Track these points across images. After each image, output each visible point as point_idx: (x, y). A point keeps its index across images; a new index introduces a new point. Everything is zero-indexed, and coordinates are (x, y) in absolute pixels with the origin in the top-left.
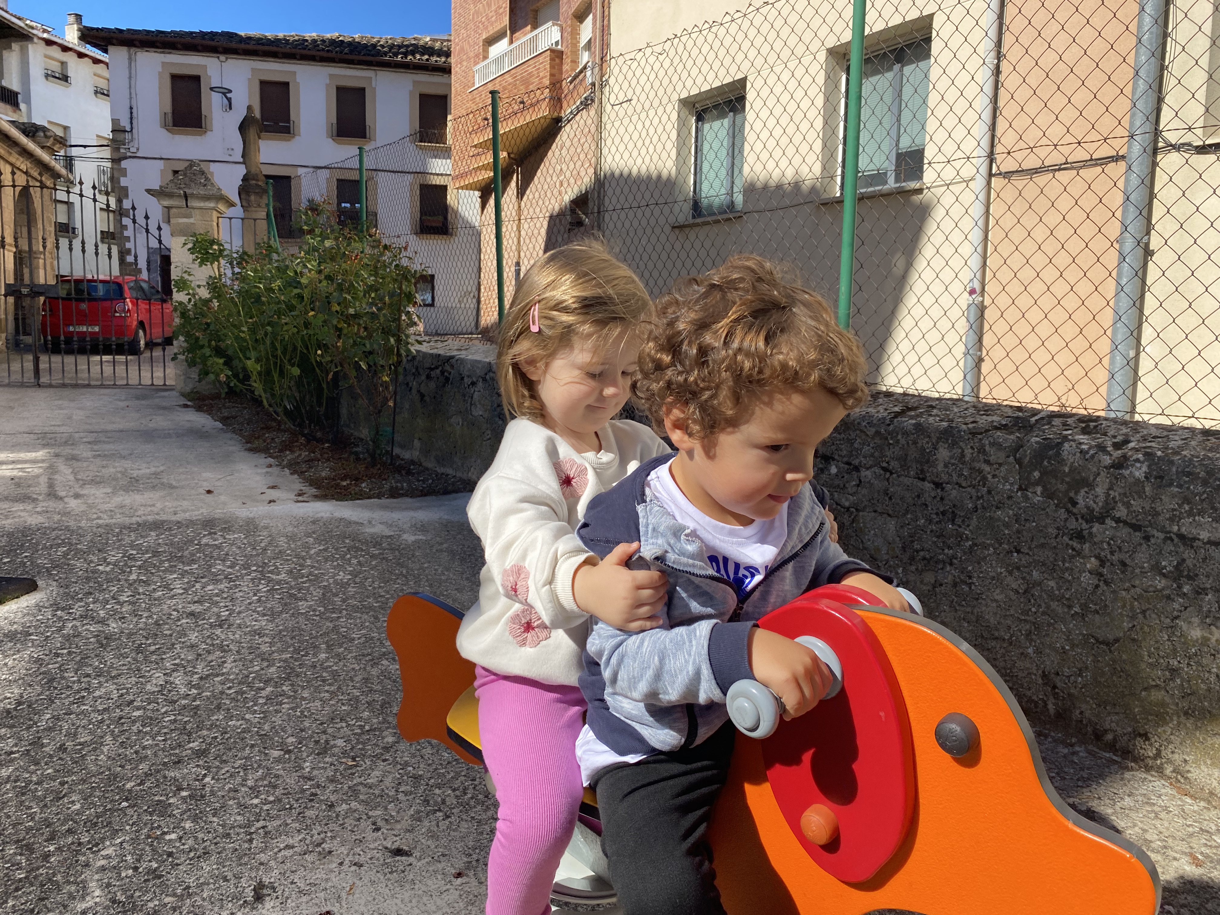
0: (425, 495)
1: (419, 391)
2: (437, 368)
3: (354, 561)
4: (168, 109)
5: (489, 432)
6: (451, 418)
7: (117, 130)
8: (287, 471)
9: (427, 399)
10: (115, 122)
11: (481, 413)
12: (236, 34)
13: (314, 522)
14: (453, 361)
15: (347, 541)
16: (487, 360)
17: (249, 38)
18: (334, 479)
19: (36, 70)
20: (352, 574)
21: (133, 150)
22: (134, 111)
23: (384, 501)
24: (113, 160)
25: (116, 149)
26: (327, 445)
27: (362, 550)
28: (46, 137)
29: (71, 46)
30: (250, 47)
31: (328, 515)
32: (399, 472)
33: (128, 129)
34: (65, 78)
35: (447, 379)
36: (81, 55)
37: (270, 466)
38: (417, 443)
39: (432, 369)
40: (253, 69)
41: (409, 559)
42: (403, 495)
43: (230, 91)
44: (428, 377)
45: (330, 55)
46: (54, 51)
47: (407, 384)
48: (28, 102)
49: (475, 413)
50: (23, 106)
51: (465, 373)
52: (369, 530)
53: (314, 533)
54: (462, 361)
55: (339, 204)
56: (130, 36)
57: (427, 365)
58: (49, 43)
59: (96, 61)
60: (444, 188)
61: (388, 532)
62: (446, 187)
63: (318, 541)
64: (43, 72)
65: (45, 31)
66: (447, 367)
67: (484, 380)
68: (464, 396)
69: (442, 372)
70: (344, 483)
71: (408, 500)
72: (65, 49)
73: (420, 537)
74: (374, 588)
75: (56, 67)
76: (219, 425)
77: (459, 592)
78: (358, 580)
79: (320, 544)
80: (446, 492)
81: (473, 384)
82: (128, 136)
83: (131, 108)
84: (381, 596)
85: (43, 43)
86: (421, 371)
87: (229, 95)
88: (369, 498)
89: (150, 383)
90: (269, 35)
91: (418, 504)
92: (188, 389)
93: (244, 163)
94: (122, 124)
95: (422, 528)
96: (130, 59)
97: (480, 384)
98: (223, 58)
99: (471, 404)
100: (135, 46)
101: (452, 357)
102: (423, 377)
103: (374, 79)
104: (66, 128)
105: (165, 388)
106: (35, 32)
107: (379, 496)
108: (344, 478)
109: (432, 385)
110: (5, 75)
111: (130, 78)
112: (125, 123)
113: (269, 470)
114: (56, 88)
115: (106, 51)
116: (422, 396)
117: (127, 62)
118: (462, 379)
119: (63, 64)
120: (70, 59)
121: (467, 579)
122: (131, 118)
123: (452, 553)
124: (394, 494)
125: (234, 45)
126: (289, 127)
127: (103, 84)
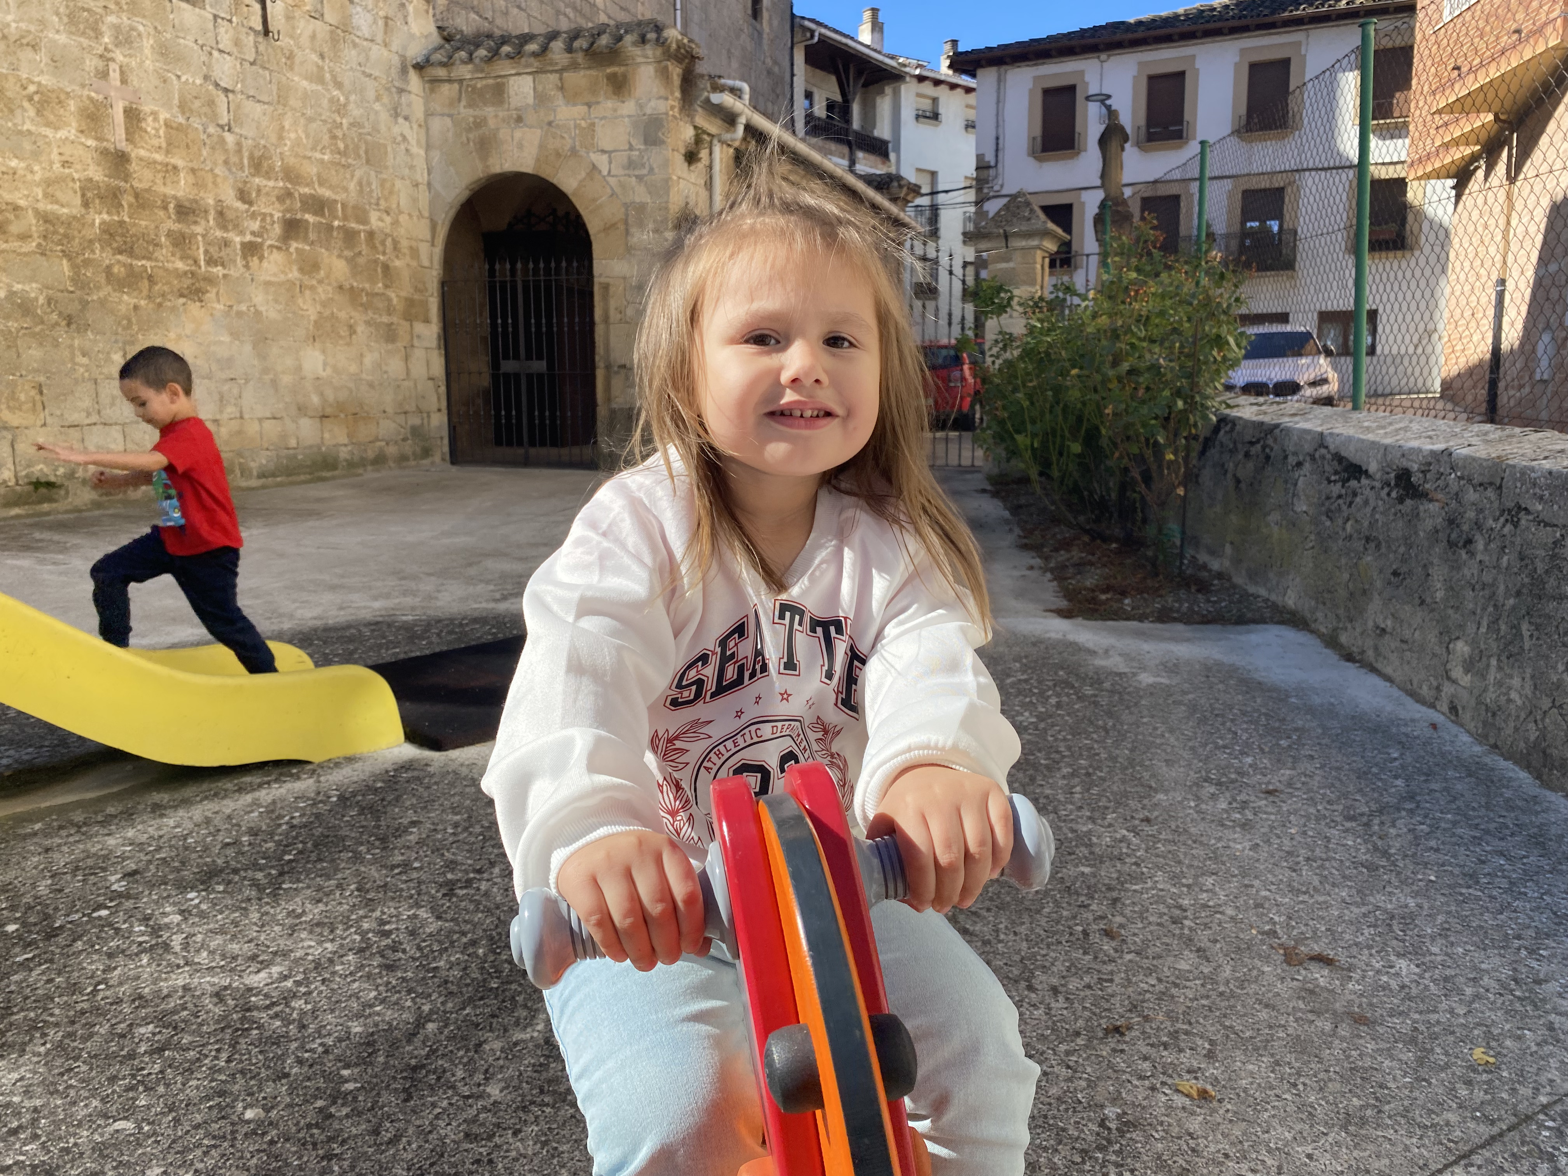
0: (1208, 622)
1: (1234, 475)
2: (1258, 441)
3: (1053, 701)
4: (1038, 131)
5: (1313, 537)
6: (1269, 514)
7: (982, 166)
8: (1049, 575)
9: (1243, 486)
10: (980, 157)
11: (1304, 508)
12: (1123, 23)
13: (1034, 644)
14: (1277, 431)
15: (1061, 673)
16: (1319, 429)
17: (1140, 23)
18: (1093, 591)
19: (907, 113)
20: (1041, 718)
21: (996, 188)
22: (1001, 141)
23: (1146, 626)
24: (977, 203)
25: (979, 190)
26: (1114, 545)
27: (1073, 687)
28: (901, 187)
29: (943, 78)
30: (1140, 35)
31: (1059, 636)
32: (1188, 586)
33: (992, 163)
34: (935, 116)
35: (1268, 458)
36: (953, 86)
37: (1031, 568)
38: (1228, 549)
39: (1252, 443)
40: (1140, 63)
41: (1128, 708)
42: (1175, 620)
43: (1109, 97)
44: (1247, 455)
45: (1243, 22)
46: (927, 89)
47: (1223, 465)
48: (897, 151)
49: (1298, 509)
50: (892, 156)
51: (1291, 448)
52: (1099, 662)
53: (1026, 657)
54: (1287, 431)
55: (1243, 223)
56: (999, 53)
57: (1248, 438)
58: (921, 79)
59: (969, 90)
60: (1401, 183)
61: (1123, 668)
62: (1404, 179)
63: (1024, 669)
64: (914, 113)
65: (919, 66)
66: (1270, 441)
67: (1313, 458)
68: (1286, 482)
69: (1264, 448)
70: (1103, 597)
71: (1180, 627)
72: (937, 82)
73: (1163, 680)
74: (1056, 740)
75: (926, 105)
76: (1007, 514)
77: (1167, 765)
78: (1042, 725)
79: (1024, 672)
80: (1241, 621)
81: (1299, 464)
82: (992, 172)
83: (997, 138)
84: (1057, 752)
85: (915, 81)
86: (1239, 446)
87: (1108, 102)
88: (1128, 619)
89: (956, 463)
90: (1164, 13)
91: (1189, 635)
92: (996, 471)
93: (1103, 186)
94: (987, 159)
95: (1171, 667)
96: (999, 81)
97: (1307, 466)
98: (1103, 56)
99: (1294, 495)
100: (1005, 63)
101: (1277, 426)
102: (1241, 456)
103: (1304, 42)
104: (933, 174)
105: (972, 469)
106: (907, 70)
107: (1141, 618)
108: (1105, 591)
109: (1250, 465)
110: (878, 124)
111: (998, 102)
112: (990, 158)
113: (1028, 573)
114: (926, 129)
115: (974, 76)
116: (1238, 481)
117: (995, 84)
118: (1286, 457)
119: (935, 100)
120: (942, 92)
121: (1192, 748)
122: (997, 150)
123: (1193, 708)
124: (1164, 617)
125: (1119, 37)
126: (1181, 131)
127: (972, 115)
